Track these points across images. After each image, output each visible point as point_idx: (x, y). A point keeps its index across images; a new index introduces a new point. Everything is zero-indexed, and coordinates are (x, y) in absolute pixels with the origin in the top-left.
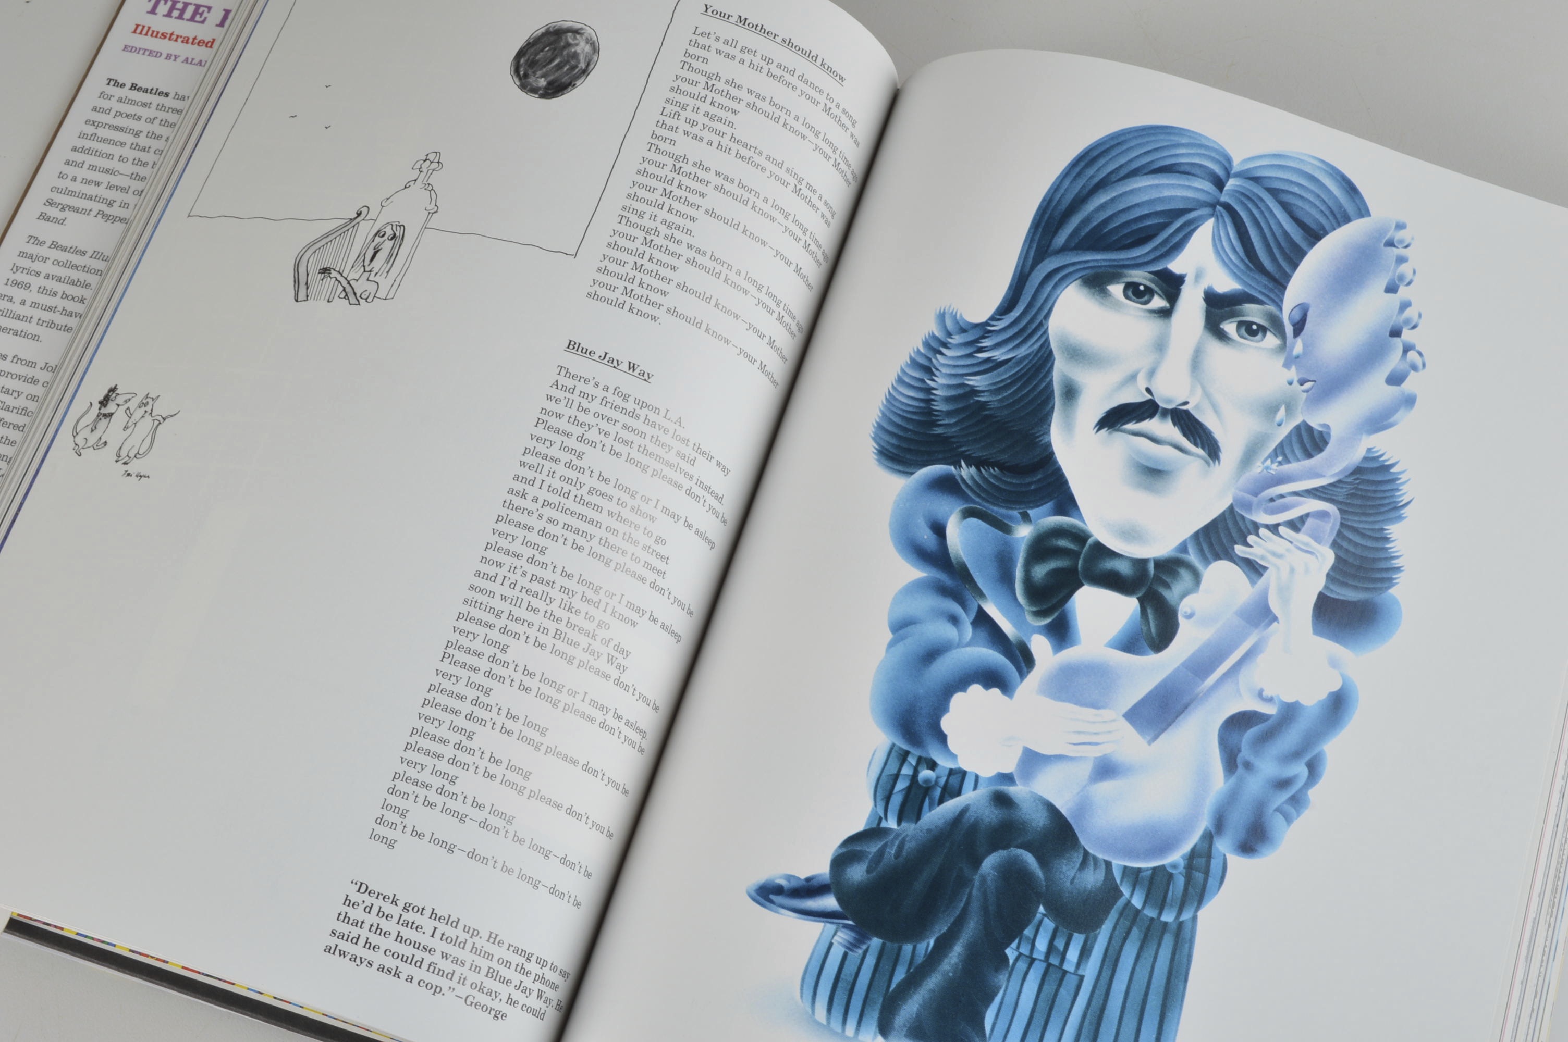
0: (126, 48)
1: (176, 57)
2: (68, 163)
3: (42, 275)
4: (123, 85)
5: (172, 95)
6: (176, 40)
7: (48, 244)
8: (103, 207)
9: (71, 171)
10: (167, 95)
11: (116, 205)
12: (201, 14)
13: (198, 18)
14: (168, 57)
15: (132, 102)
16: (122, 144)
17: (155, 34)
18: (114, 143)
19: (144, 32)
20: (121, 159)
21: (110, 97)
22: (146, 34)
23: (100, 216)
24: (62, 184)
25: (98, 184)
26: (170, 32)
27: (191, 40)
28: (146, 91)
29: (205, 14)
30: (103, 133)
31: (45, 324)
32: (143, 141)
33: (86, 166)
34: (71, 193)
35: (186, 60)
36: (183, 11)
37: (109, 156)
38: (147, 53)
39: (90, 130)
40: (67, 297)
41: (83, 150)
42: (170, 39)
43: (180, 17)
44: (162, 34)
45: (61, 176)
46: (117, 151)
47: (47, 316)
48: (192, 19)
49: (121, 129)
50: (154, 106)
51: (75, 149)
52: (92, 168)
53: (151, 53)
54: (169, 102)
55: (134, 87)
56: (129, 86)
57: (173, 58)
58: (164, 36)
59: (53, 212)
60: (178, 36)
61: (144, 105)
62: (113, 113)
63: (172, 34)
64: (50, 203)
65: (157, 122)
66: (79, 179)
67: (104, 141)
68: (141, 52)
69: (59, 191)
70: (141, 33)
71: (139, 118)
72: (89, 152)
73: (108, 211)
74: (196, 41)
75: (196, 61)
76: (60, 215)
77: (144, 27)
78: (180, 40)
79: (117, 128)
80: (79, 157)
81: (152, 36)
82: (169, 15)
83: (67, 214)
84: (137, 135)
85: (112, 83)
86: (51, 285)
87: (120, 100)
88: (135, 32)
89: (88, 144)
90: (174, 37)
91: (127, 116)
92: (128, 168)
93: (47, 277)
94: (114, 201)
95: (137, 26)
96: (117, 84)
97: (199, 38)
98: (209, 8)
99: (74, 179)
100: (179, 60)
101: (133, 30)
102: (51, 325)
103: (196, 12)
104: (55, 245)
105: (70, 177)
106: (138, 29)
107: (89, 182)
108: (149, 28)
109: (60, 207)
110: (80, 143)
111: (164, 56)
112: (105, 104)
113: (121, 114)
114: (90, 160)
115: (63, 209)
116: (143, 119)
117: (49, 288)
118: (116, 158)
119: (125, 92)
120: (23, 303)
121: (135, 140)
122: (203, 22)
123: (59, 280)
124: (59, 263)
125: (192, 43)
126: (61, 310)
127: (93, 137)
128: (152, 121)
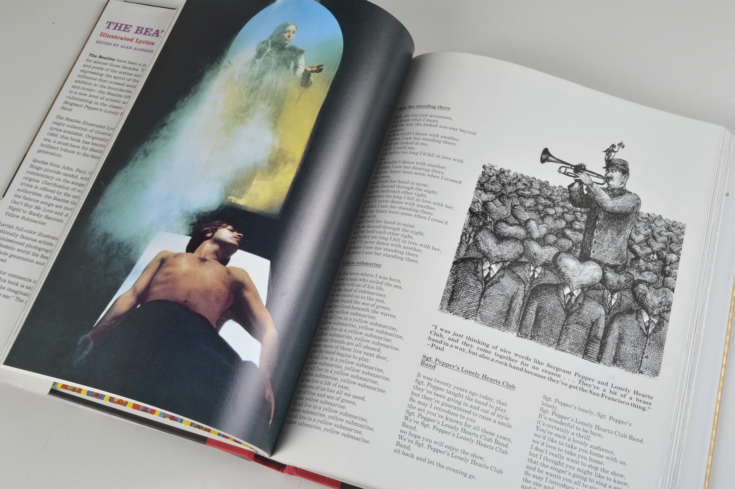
0: (97, 42)
1: (117, 45)
2: (73, 87)
3: (62, 131)
4: (96, 56)
5: (116, 60)
6: (118, 39)
7: (65, 118)
8: (88, 104)
9: (75, 90)
10: (114, 60)
11: (93, 103)
12: (128, 29)
13: (126, 30)
14: (115, 45)
15: (100, 63)
16: (95, 79)
17: (109, 36)
18: (92, 79)
19: (105, 36)
20: (95, 85)
21: (90, 61)
22: (106, 36)
23: (86, 108)
24: (71, 95)
25: (85, 95)
26: (115, 35)
27: (124, 39)
28: (105, 58)
29: (130, 28)
30: (87, 75)
31: (63, 150)
32: (104, 78)
33: (81, 88)
34: (75, 99)
35: (122, 46)
36: (120, 27)
37: (90, 84)
38: (106, 44)
39: (82, 74)
40: (73, 139)
41: (79, 82)
42: (115, 38)
43: (119, 30)
44: (112, 36)
45: (70, 92)
46: (93, 82)
47: (64, 147)
48: (124, 30)
49: (95, 73)
50: (108, 64)
51: (76, 81)
52: (83, 88)
53: (107, 44)
54: (115, 63)
55: (100, 57)
56: (98, 56)
57: (116, 45)
58: (113, 37)
59: (67, 106)
60: (118, 37)
61: (104, 64)
62: (92, 67)
63: (116, 36)
64: (66, 103)
65: (110, 70)
66: (78, 93)
67: (88, 78)
68: (103, 43)
69: (70, 98)
70: (103, 36)
71: (102, 69)
72: (82, 82)
73: (90, 105)
74: (126, 39)
75: (126, 47)
76: (70, 107)
77: (104, 34)
78: (119, 38)
79: (93, 73)
80: (78, 85)
81: (108, 37)
82: (115, 29)
83: (73, 107)
84: (101, 75)
85: (91, 55)
86: (66, 135)
87: (95, 62)
88: (101, 35)
89: (81, 79)
90: (117, 37)
91: (98, 68)
92: (98, 89)
93: (64, 132)
94: (92, 102)
95: (102, 33)
96: (93, 56)
97: (127, 38)
98: (131, 26)
99: (76, 93)
100: (119, 46)
101: (100, 35)
102: (66, 150)
103: (126, 28)
104: (68, 119)
105: (74, 92)
106: (102, 34)
107: (82, 94)
108: (107, 34)
109: (70, 104)
110: (78, 79)
111: (113, 44)
112: (89, 64)
113: (95, 68)
114: (82, 85)
115: (71, 105)
116: (104, 69)
117: (65, 136)
118: (93, 85)
119: (97, 59)
120: (55, 142)
121: (101, 78)
122: (129, 31)
123: (69, 133)
124: (69, 126)
125: (124, 40)
126: (70, 144)
127: (84, 76)
128: (108, 70)
